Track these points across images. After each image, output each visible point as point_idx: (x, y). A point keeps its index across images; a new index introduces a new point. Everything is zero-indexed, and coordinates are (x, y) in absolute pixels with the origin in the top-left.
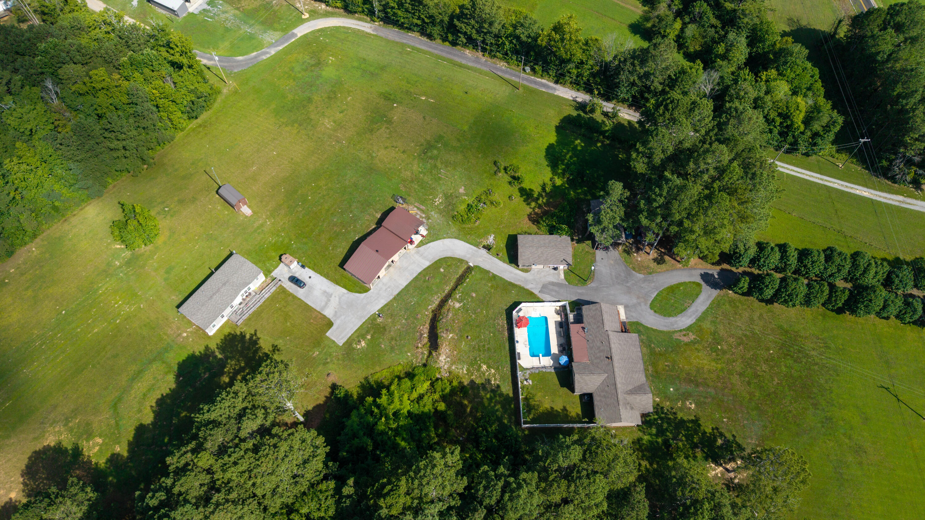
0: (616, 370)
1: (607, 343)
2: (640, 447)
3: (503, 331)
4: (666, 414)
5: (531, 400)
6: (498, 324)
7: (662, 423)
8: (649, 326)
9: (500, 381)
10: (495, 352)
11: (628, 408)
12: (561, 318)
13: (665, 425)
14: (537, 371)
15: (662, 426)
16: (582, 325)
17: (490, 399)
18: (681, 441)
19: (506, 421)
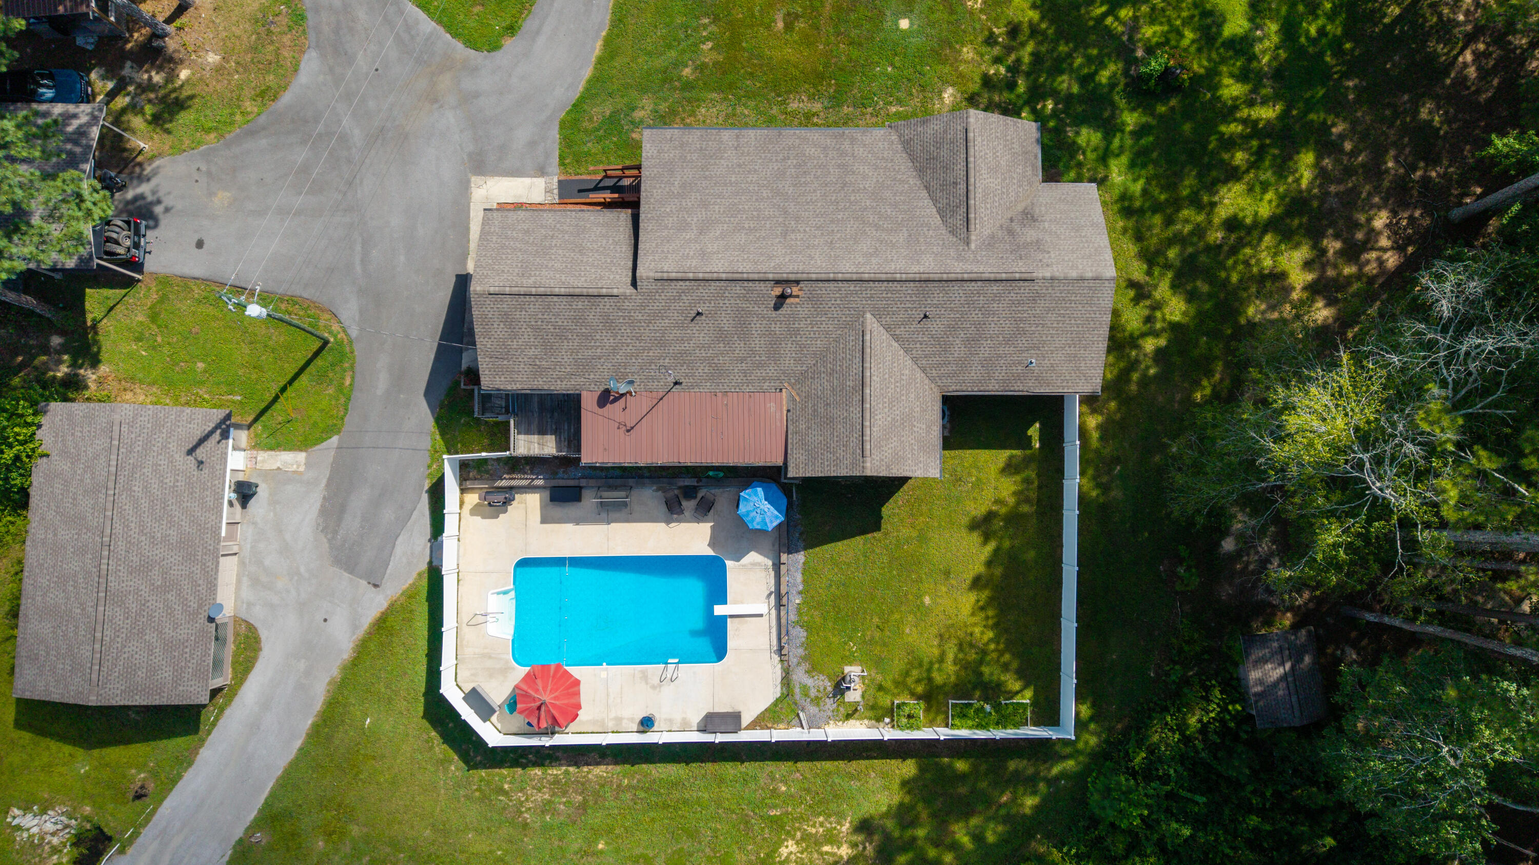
0: (847, 267)
1: (704, 291)
2: (1157, 208)
3: (583, 786)
4: (1014, 69)
5: (938, 678)
6: (546, 808)
7: (1054, 94)
8: (587, 72)
9: (841, 816)
10: (693, 834)
11: (1030, 234)
12: (530, 488)
13: (1065, 83)
14: (799, 634)
15: (1070, 97)
16: (589, 402)
18: (1134, 26)
19: (1030, 802)
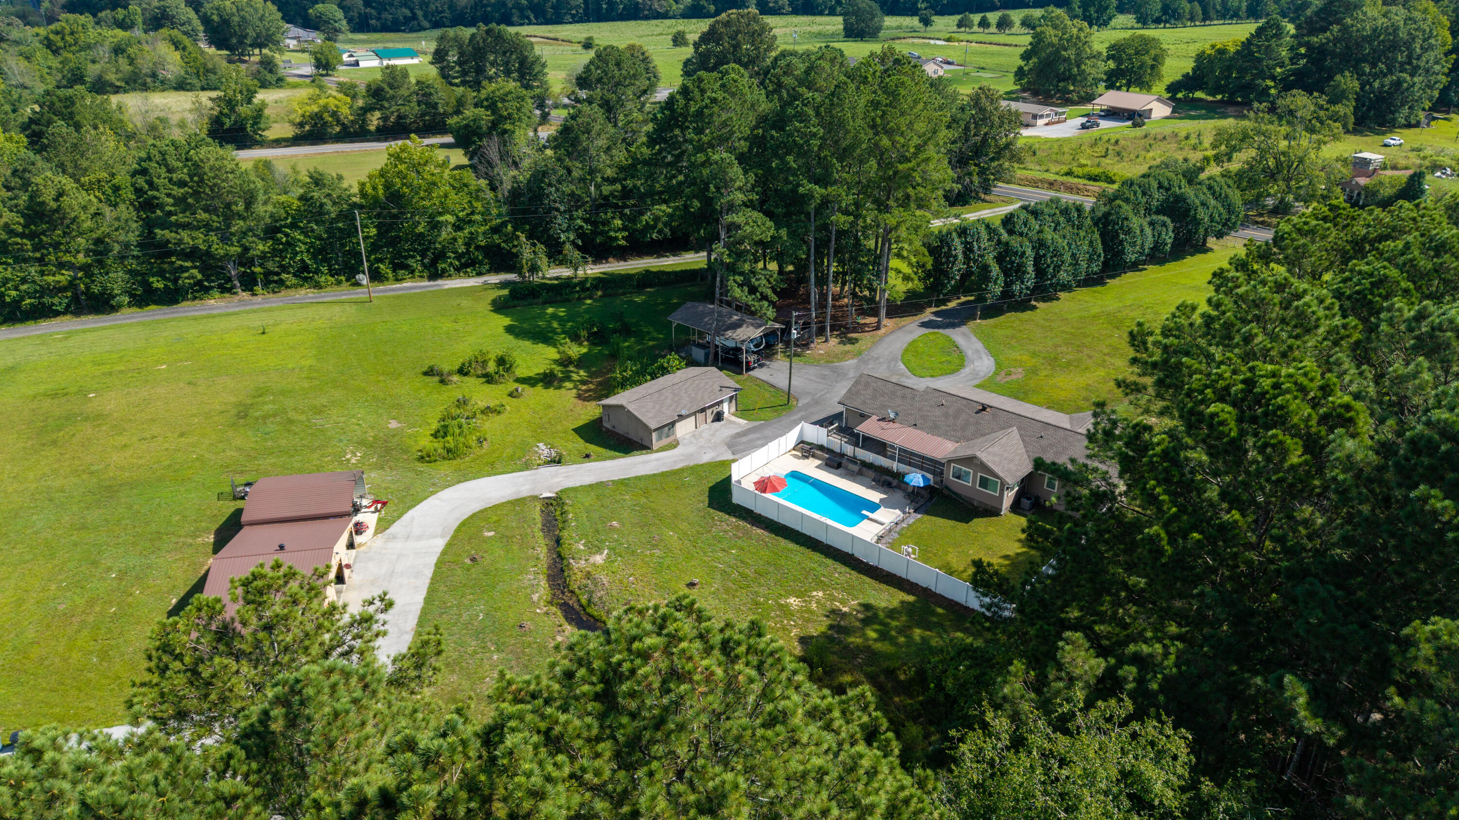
1: (950, 398)
9: (855, 598)
14: (897, 536)
16: (875, 418)
17: (884, 636)
